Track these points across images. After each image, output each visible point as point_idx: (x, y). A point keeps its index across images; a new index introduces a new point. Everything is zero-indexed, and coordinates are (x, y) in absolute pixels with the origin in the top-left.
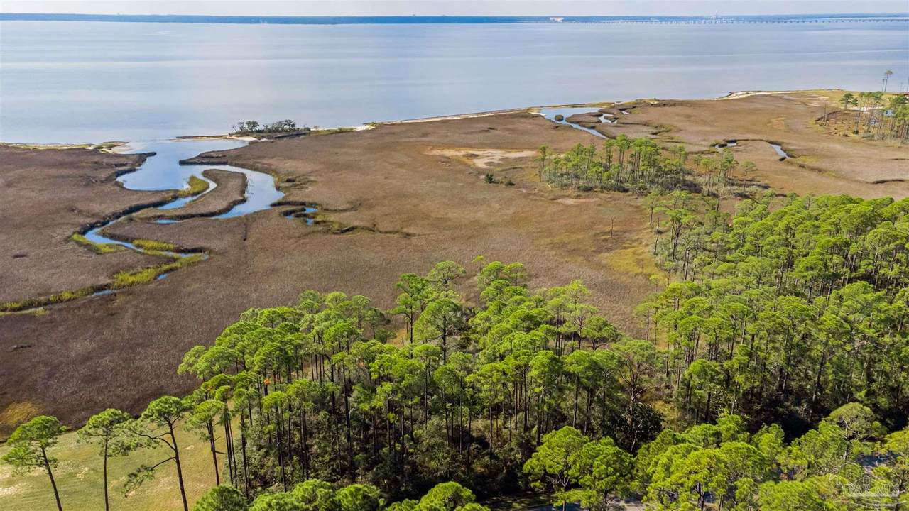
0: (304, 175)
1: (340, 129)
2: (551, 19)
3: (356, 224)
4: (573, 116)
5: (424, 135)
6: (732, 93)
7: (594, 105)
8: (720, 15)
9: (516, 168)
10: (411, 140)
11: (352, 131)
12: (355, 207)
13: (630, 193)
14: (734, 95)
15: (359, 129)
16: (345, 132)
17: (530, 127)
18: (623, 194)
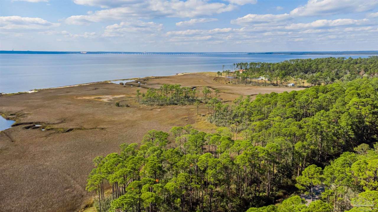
0: (19, 112)
1: (20, 93)
2: (81, 52)
3: (71, 127)
4: (127, 83)
5: (68, 92)
6: (177, 74)
7: (131, 79)
8: (147, 52)
9: (124, 101)
10: (62, 94)
11: (26, 93)
12: (63, 121)
13: (179, 105)
14: (178, 74)
15: (30, 92)
16: (23, 94)
17: (113, 87)
18: (176, 105)
